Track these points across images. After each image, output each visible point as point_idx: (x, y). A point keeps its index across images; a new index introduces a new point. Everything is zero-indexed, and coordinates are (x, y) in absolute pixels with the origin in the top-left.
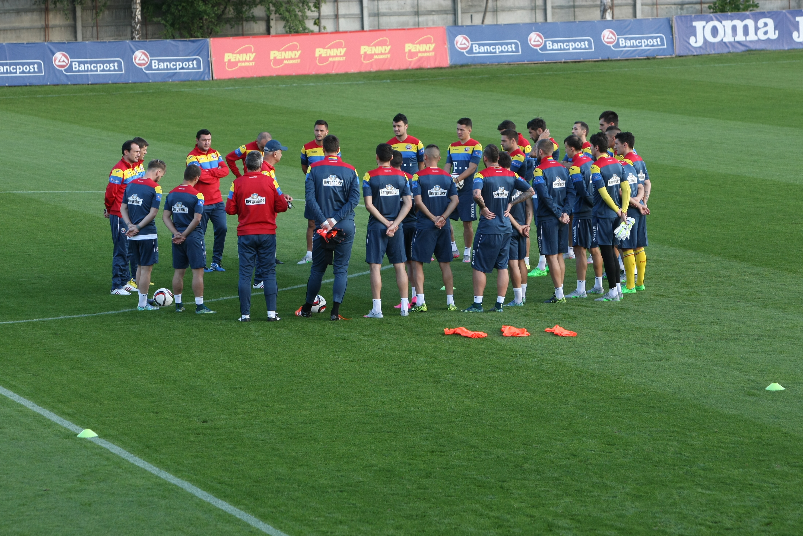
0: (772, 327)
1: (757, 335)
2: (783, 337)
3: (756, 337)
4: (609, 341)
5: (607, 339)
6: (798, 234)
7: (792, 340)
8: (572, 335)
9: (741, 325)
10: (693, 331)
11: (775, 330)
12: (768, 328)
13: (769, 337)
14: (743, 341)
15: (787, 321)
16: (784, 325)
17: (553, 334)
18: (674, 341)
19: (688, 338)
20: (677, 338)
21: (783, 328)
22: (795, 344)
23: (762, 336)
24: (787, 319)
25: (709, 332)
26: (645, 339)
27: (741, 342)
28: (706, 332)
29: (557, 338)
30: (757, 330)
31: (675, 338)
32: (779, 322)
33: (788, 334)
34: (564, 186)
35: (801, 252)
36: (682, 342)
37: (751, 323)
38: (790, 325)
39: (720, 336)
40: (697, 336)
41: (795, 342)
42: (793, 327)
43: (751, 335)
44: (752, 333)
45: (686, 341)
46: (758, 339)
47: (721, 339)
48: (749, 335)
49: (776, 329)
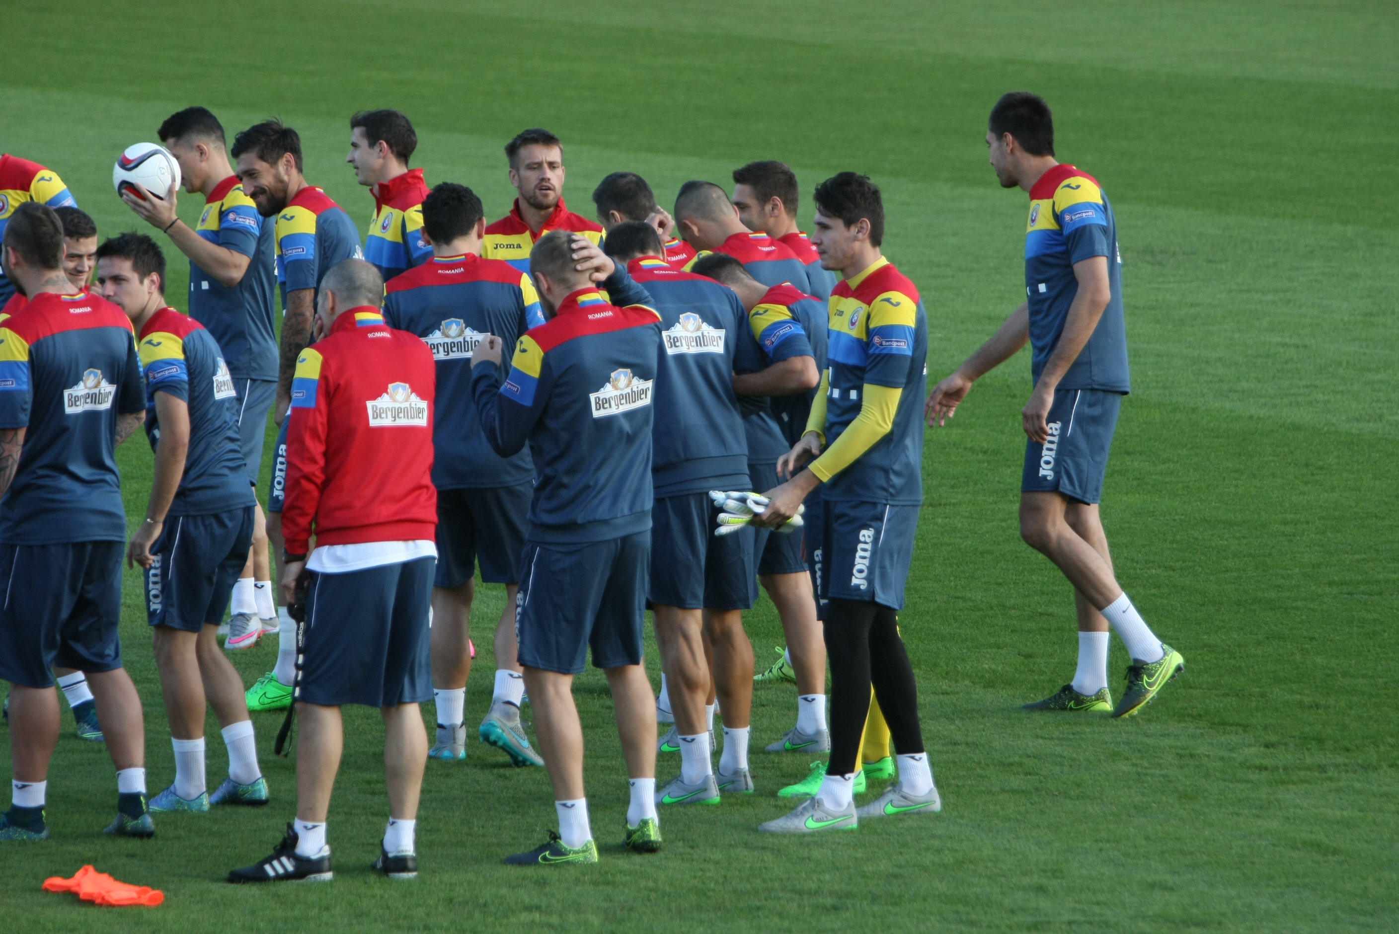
0: (884, 866)
1: (831, 893)
2: (925, 899)
3: (829, 901)
4: (286, 921)
5: (279, 913)
6: (946, 540)
7: (961, 908)
8: (144, 899)
9: (768, 857)
10: (596, 884)
11: (896, 876)
12: (869, 868)
13: (874, 899)
14: (781, 915)
15: (936, 843)
16: (928, 859)
17: (72, 897)
18: (525, 917)
19: (578, 908)
20: (538, 908)
21: (925, 869)
22: (972, 923)
23: (849, 895)
24: (933, 836)
25: (651, 884)
26: (421, 912)
27: (776, 920)
28: (643, 883)
29: (92, 912)
30: (827, 877)
31: (529, 909)
32: (905, 845)
33: (941, 887)
34: (646, 401)
35: (961, 604)
36: (555, 920)
37: (805, 853)
38: (948, 858)
39: (693, 898)
40: (609, 899)
41: (974, 917)
42: (960, 863)
43: (810, 893)
44: (813, 886)
45: (572, 918)
46: (835, 908)
47: (699, 908)
48: (800, 893)
49: (896, 870)
